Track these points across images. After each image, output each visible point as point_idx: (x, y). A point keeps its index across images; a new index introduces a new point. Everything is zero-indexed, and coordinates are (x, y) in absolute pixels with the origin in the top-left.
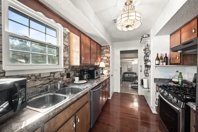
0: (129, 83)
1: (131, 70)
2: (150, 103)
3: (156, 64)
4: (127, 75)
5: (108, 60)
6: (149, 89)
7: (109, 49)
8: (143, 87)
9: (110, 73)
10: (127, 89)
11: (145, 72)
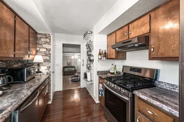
0: (69, 76)
1: (70, 64)
2: (93, 95)
3: (99, 59)
4: (66, 69)
5: (48, 53)
6: (92, 81)
7: (50, 39)
8: (87, 81)
9: (50, 69)
10: (68, 83)
11: (87, 65)
